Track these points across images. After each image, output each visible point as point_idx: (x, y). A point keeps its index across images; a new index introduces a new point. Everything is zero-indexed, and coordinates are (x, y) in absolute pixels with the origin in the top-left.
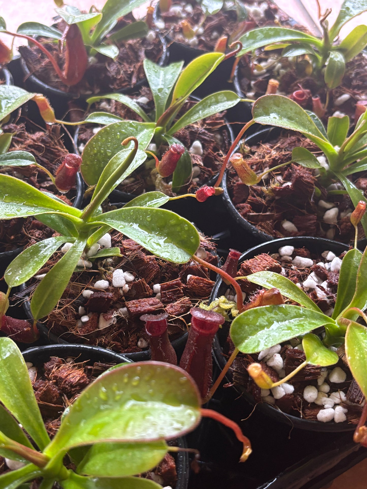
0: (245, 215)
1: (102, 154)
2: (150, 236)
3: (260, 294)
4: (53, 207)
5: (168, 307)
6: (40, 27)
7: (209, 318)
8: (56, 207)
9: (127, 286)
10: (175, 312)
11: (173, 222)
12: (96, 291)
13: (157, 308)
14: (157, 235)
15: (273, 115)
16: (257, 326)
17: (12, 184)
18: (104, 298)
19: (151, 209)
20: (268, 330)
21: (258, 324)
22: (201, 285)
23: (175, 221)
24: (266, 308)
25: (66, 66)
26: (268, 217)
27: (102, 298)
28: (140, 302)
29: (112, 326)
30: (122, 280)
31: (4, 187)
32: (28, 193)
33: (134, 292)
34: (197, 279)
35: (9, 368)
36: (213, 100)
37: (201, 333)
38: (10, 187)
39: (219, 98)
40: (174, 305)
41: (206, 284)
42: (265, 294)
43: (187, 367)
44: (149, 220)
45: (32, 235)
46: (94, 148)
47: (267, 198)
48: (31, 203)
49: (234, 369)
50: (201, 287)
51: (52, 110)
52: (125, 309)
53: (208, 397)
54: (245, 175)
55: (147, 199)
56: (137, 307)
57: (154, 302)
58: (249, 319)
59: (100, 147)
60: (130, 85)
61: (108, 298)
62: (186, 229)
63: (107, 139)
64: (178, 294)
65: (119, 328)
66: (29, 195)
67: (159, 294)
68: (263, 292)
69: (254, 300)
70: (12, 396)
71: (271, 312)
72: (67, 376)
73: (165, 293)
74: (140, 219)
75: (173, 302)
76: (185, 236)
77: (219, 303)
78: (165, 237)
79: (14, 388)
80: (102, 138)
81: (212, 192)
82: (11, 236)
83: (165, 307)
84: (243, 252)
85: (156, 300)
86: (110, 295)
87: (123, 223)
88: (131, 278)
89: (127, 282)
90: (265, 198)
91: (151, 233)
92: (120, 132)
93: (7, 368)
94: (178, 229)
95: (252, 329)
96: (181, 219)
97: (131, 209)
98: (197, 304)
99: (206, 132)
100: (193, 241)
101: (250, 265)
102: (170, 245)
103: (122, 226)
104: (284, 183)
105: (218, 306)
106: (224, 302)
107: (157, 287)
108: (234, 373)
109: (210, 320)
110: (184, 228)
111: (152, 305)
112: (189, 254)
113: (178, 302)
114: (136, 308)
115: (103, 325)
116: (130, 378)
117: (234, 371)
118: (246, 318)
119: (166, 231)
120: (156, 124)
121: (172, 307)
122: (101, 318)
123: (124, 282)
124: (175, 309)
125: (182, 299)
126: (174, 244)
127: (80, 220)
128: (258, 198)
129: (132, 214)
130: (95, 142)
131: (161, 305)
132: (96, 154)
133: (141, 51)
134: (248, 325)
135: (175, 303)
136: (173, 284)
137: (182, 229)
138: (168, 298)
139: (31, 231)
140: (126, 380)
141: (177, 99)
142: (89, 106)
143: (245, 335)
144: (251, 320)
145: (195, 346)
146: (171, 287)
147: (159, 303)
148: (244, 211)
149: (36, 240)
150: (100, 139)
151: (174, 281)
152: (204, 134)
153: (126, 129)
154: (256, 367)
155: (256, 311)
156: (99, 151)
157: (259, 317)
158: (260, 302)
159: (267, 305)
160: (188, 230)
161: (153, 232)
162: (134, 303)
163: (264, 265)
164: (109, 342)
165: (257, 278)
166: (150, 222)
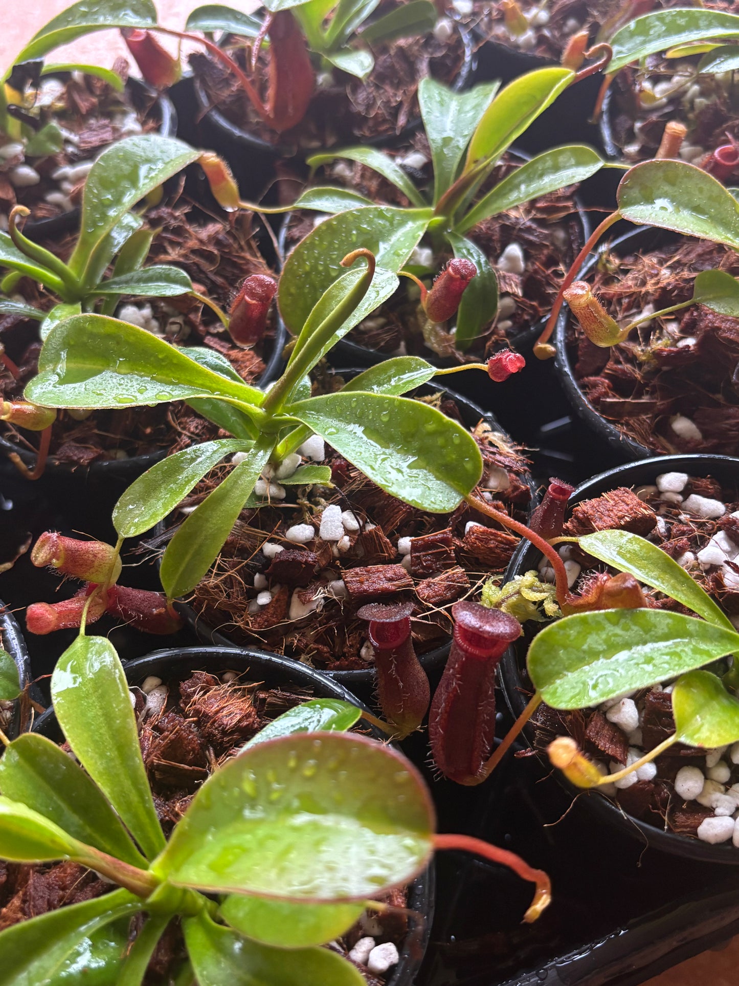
0: (596, 402)
1: (319, 273)
2: (384, 453)
3: (599, 583)
4: (208, 384)
5: (423, 585)
6: (229, 16)
7: (487, 628)
8: (214, 385)
9: (347, 538)
10: (434, 597)
11: (431, 427)
12: (290, 546)
13: (399, 587)
14: (398, 452)
15: (660, 202)
16: (584, 652)
17: (132, 339)
18: (300, 563)
19: (390, 399)
20: (605, 661)
21: (585, 647)
22: (492, 544)
23: (434, 426)
24: (605, 614)
25: (271, 92)
26: (645, 408)
27: (295, 563)
28: (368, 571)
29: (314, 616)
30: (337, 528)
32: (160, 356)
33: (361, 552)
34: (483, 533)
35: (102, 697)
36: (549, 163)
37: (471, 654)
38: (128, 343)
39: (561, 159)
40: (434, 583)
41: (501, 542)
42: (609, 584)
43: (441, 719)
44: (385, 419)
45: (184, 428)
46: (304, 261)
47: (646, 368)
48: (167, 375)
49: (538, 724)
50: (490, 549)
51: (233, 184)
52: (340, 583)
53: (482, 776)
54: (594, 326)
55: (393, 371)
56: (362, 583)
57: (395, 574)
58: (569, 636)
59: (317, 259)
60: (394, 129)
61: (305, 563)
62: (457, 441)
63: (331, 243)
64: (445, 559)
65: (329, 618)
66: (163, 360)
67: (408, 557)
68: (605, 578)
69: (587, 591)
71: (616, 624)
72: (217, 712)
73: (418, 558)
74: (368, 416)
75: (433, 575)
76: (454, 457)
77: (520, 588)
78: (413, 455)
79: (107, 737)
80: (321, 240)
81: (518, 365)
82: (146, 427)
83: (417, 584)
85: (399, 569)
86: (311, 557)
87: (335, 423)
88: (355, 523)
89: (348, 532)
90: (640, 365)
91: (388, 448)
92: (358, 229)
93: (98, 698)
94: (440, 441)
95: (574, 657)
96: (448, 422)
97: (353, 396)
98: (480, 582)
99: (534, 226)
100: (469, 466)
101: (591, 512)
102: (422, 473)
103: (333, 430)
104: (681, 338)
105: (518, 592)
106: (531, 588)
107: (405, 542)
108: (537, 732)
109: (489, 632)
110: (452, 439)
111: (390, 580)
112: (460, 494)
113: (443, 576)
114: (359, 585)
115: (298, 612)
116: (300, 759)
117: (539, 728)
118: (561, 632)
119: (416, 444)
120: (433, 209)
121: (429, 586)
122: (295, 598)
123: (341, 531)
124: (435, 592)
125: (450, 572)
126: (429, 472)
127: (260, 411)
128: (628, 367)
129: (354, 405)
130: (307, 249)
131: (408, 580)
132: (308, 274)
133: (421, 61)
134: (565, 647)
135: (437, 579)
136: (437, 541)
137: (449, 441)
138: (424, 568)
139: (183, 420)
140: (292, 763)
141: (476, 162)
142: (312, 173)
143: (556, 668)
144: (572, 638)
145: (459, 679)
146: (432, 545)
147: (404, 576)
148: (595, 393)
149: (190, 437)
150: (317, 242)
151: (439, 535)
152: (529, 230)
153: (370, 223)
154: (566, 747)
155: (584, 621)
156: (314, 268)
157: (590, 633)
158: (599, 597)
159: (612, 607)
160: (460, 445)
161: (391, 445)
162: (357, 574)
163: (620, 514)
164: (307, 645)
165: (599, 544)
166: (387, 424)
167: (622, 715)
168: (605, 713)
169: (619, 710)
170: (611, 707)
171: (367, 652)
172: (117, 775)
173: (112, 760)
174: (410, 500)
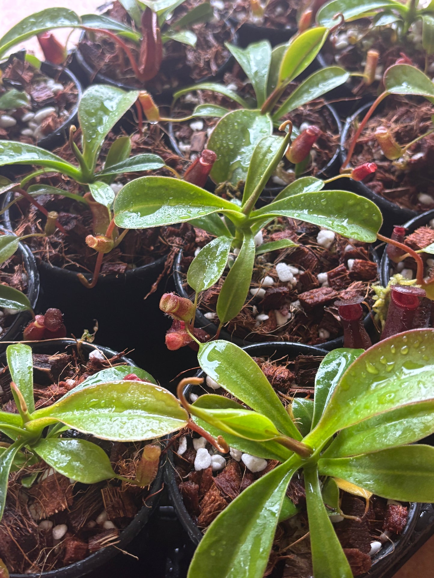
0: (380, 193)
1: (224, 147)
4: (218, 205)
5: (343, 294)
8: (220, 205)
9: (295, 279)
11: (351, 202)
12: (266, 288)
13: (332, 297)
14: (336, 218)
15: (404, 85)
17: (174, 186)
18: (280, 293)
22: (367, 268)
23: (353, 201)
28: (311, 293)
30: (289, 273)
31: (167, 190)
32: (192, 193)
33: (300, 286)
34: (362, 262)
35: (235, 368)
36: (320, 77)
38: (173, 189)
39: (326, 74)
40: (348, 291)
44: (324, 203)
45: (173, 243)
46: (216, 142)
47: (397, 173)
48: (197, 203)
50: (367, 270)
51: (156, 107)
52: (298, 303)
54: (391, 148)
55: (300, 186)
56: (313, 298)
57: (326, 291)
59: (222, 140)
60: (211, 73)
61: (284, 292)
62: (367, 207)
63: (227, 131)
64: (346, 280)
66: (193, 195)
67: (327, 283)
70: (250, 395)
72: (274, 374)
73: (333, 281)
74: (313, 204)
75: (345, 288)
76: (367, 215)
78: (346, 218)
79: (248, 386)
80: (222, 130)
81: (375, 168)
82: (149, 247)
83: (339, 294)
85: (327, 289)
88: (296, 270)
89: (295, 275)
90: (393, 173)
92: (237, 122)
93: (234, 368)
94: (358, 208)
96: (360, 198)
97: (301, 196)
98: (368, 287)
99: (311, 113)
100: (375, 218)
101: (414, 240)
102: (354, 225)
104: (413, 155)
107: (323, 276)
110: (365, 206)
111: (326, 294)
112: (373, 232)
113: (352, 287)
114: (312, 300)
115: (282, 322)
116: (397, 348)
119: (346, 213)
120: (260, 110)
121: (346, 293)
122: (278, 315)
123: (291, 275)
124: (351, 295)
127: (243, 216)
128: (387, 175)
129: (303, 200)
130: (216, 135)
131: (334, 293)
132: (219, 149)
133: (208, 36)
135: (348, 289)
136: (339, 271)
137: (363, 207)
138: (339, 286)
139: (171, 238)
141: (283, 81)
146: (337, 274)
147: (331, 291)
148: (377, 190)
149: (178, 247)
150: (220, 131)
151: (339, 268)
152: (309, 115)
153: (241, 118)
156: (222, 145)
160: (369, 209)
161: (332, 215)
162: (307, 295)
163: (429, 238)
166: (325, 206)
171: (324, 334)
172: (262, 403)
173: (256, 396)
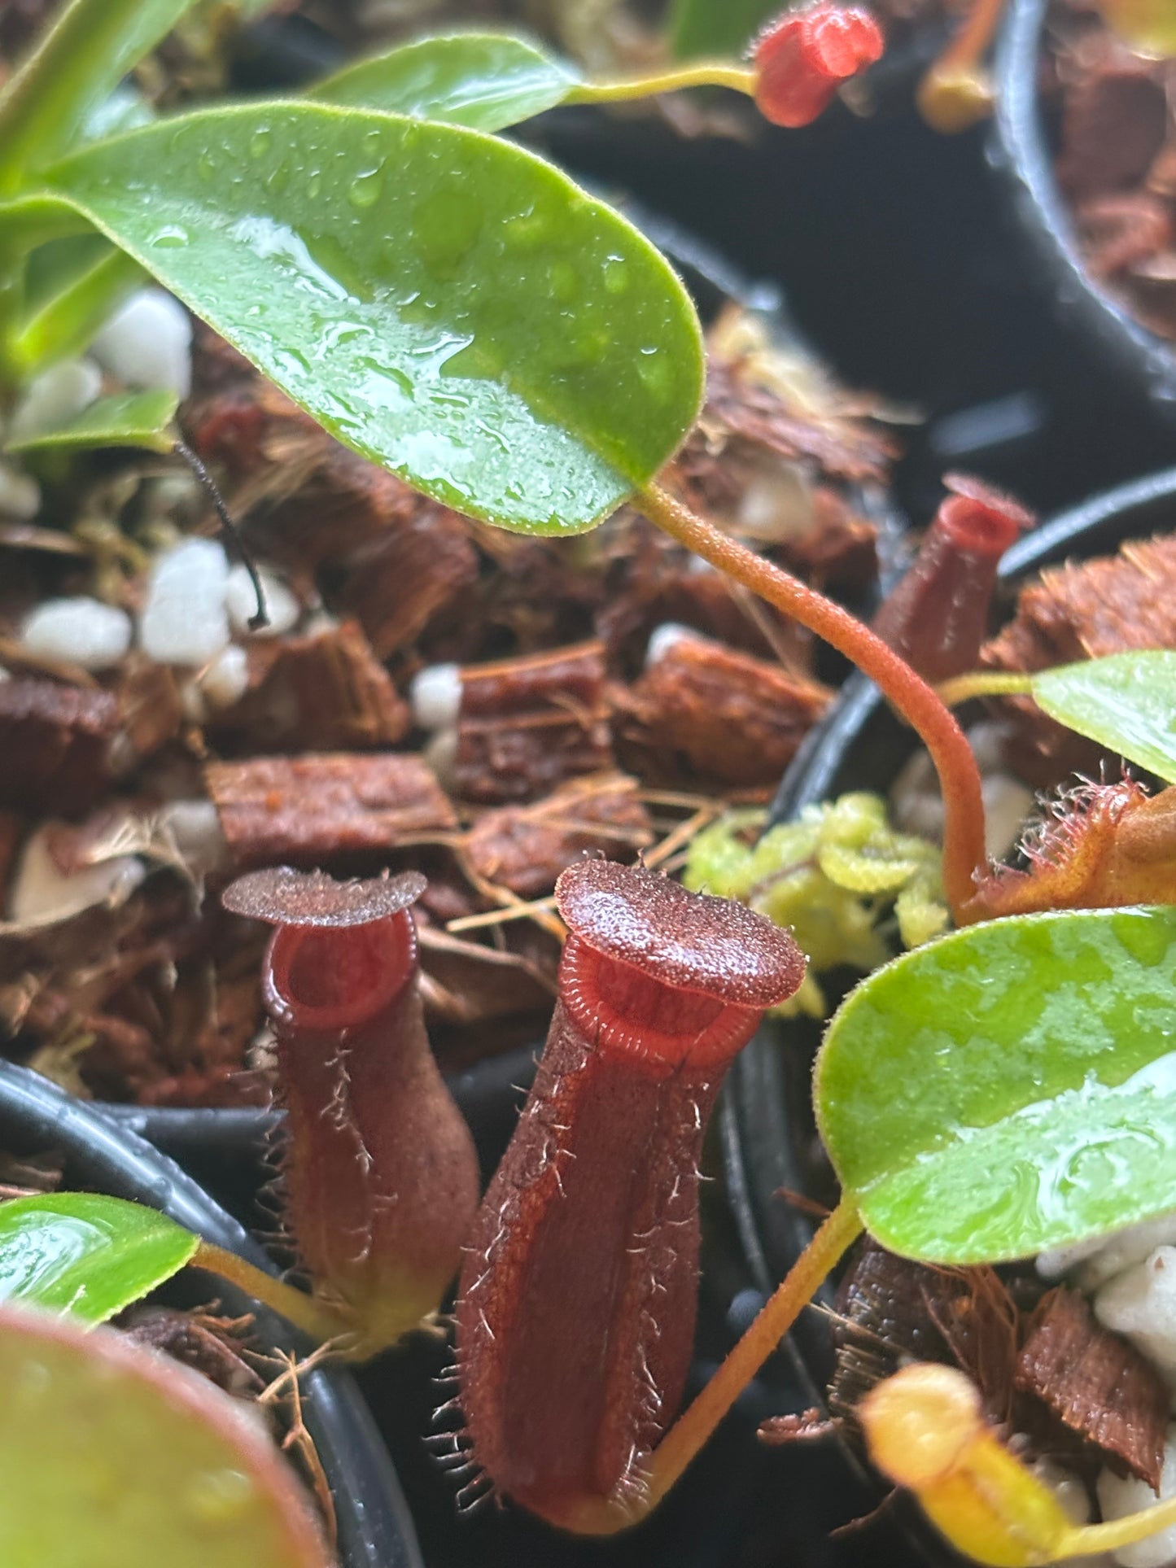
0: (1122, 276)
2: (352, 317)
3: (1097, 818)
5: (490, 824)
7: (678, 954)
9: (234, 660)
10: (520, 870)
11: (525, 225)
13: (402, 831)
14: (405, 314)
16: (1029, 1056)
18: (58, 725)
19: (385, 125)
20: (1104, 1093)
21: (1034, 1038)
22: (737, 706)
23: (537, 223)
24: (1114, 924)
27: (37, 728)
28: (301, 776)
29: (97, 917)
30: (203, 619)
33: (284, 709)
34: (711, 665)
37: (616, 1051)
40: (527, 827)
41: (768, 703)
42: (1131, 820)
43: (493, 1281)
44: (364, 198)
49: (851, 1323)
52: (201, 813)
53: (632, 1503)
56: (272, 808)
57: (394, 786)
58: (977, 994)
61: (77, 729)
62: (615, 283)
64: (574, 749)
65: (153, 931)
67: (446, 742)
68: (1121, 800)
69: (1054, 852)
71: (1152, 960)
73: (479, 739)
74: (305, 189)
75: (526, 799)
76: (602, 339)
77: (820, 842)
78: (458, 329)
81: (858, 48)
83: (466, 827)
84: (1047, 507)
85: (414, 773)
86: (94, 710)
87: (191, 212)
88: (280, 611)
89: (241, 640)
91: (366, 299)
94: (556, 279)
95: (987, 1070)
96: (588, 209)
97: (260, 118)
98: (685, 831)
100: (653, 377)
101: (1079, 603)
102: (483, 393)
103: (178, 233)
105: (813, 863)
106: (860, 846)
107: (441, 686)
108: (845, 1353)
109: (684, 970)
110: (599, 276)
111: (375, 806)
112: (610, 469)
113: (560, 803)
114: (259, 817)
115: (44, 903)
117: (851, 1338)
118: (949, 980)
119: (469, 291)
121: (507, 832)
122: (35, 854)
123: (217, 632)
124: (526, 853)
125: (585, 788)
126: (511, 390)
129: (258, 149)
131: (439, 809)
134: (959, 1038)
135: (535, 814)
136: (548, 684)
137: (586, 281)
138: (498, 774)
143: (922, 1111)
144: (985, 1004)
145: (565, 1141)
146: (532, 698)
147: (422, 796)
148: (1116, 250)
154: (936, 1405)
155: (1036, 944)
157: (1052, 989)
158: (1095, 873)
159: (1142, 900)
160: (626, 299)
161: (380, 294)
162: (259, 782)
164: (64, 1018)
165: (1103, 696)
166: (371, 216)
167: (1151, 1306)
168: (1090, 1299)
169: (1143, 1289)
170: (1114, 1278)
174: (428, 476)
